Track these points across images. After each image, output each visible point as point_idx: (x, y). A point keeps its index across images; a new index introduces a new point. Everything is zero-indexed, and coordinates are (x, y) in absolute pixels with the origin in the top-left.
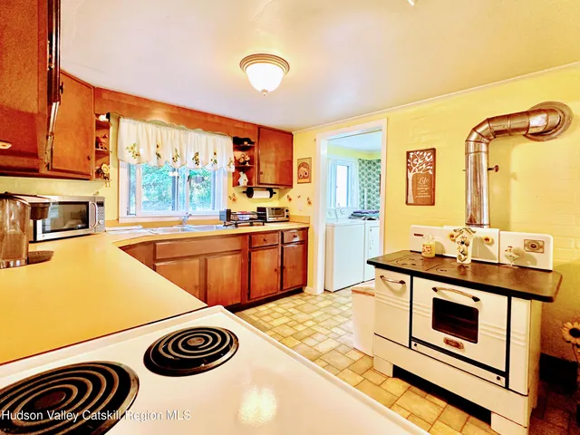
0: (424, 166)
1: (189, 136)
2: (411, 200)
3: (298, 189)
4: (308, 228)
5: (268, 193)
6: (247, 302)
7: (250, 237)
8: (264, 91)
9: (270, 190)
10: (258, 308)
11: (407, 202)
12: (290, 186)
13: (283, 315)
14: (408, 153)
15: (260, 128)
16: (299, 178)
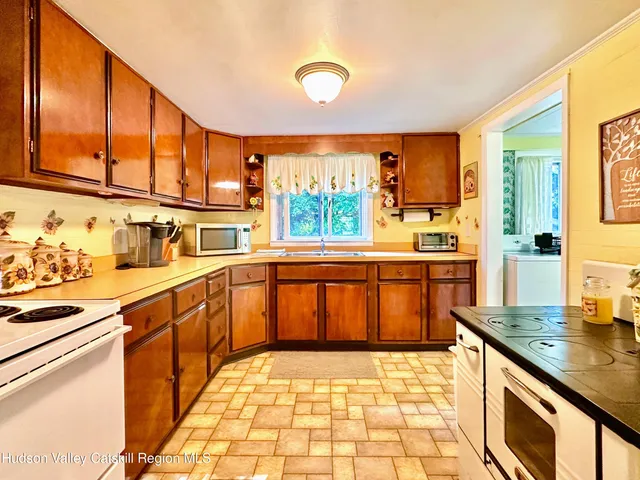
0: (632, 145)
1: (326, 161)
2: (610, 214)
3: (466, 206)
4: (475, 261)
5: (428, 214)
6: (377, 342)
7: (378, 267)
8: (321, 102)
9: (431, 211)
10: (392, 353)
11: (602, 218)
12: (457, 203)
13: (412, 369)
14: (602, 127)
15: (404, 136)
16: (466, 193)
